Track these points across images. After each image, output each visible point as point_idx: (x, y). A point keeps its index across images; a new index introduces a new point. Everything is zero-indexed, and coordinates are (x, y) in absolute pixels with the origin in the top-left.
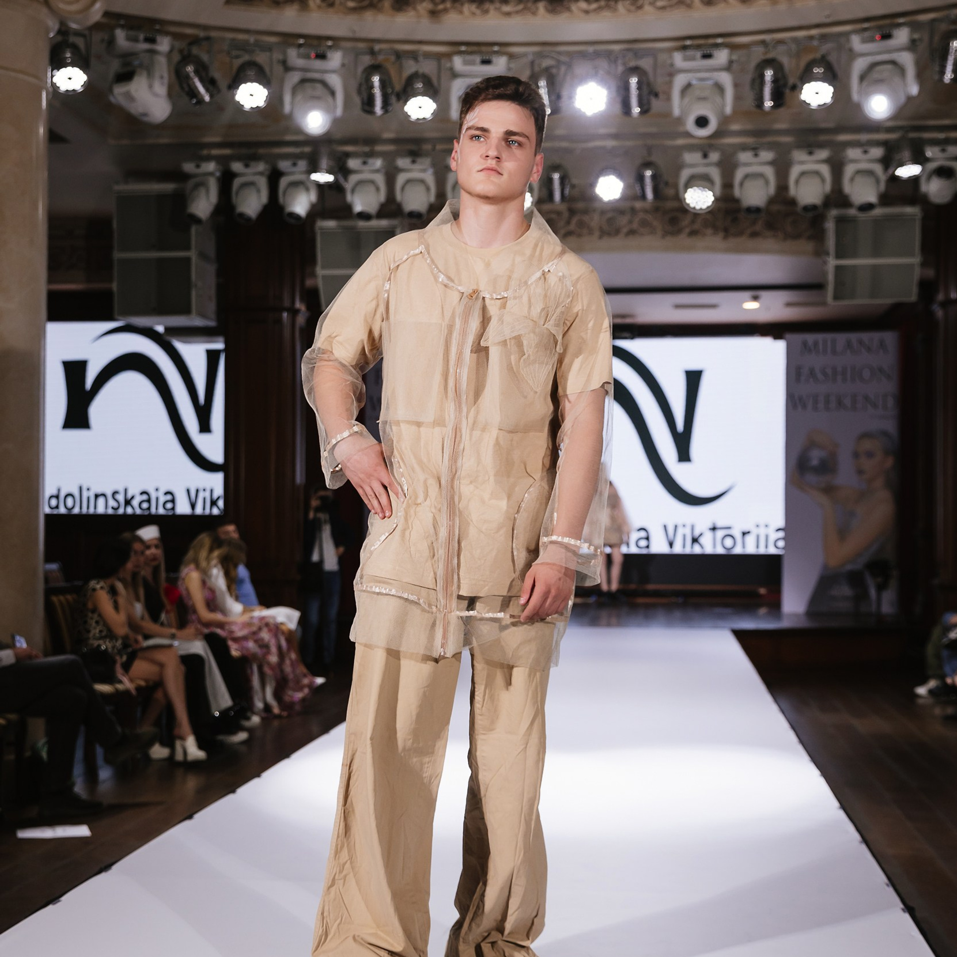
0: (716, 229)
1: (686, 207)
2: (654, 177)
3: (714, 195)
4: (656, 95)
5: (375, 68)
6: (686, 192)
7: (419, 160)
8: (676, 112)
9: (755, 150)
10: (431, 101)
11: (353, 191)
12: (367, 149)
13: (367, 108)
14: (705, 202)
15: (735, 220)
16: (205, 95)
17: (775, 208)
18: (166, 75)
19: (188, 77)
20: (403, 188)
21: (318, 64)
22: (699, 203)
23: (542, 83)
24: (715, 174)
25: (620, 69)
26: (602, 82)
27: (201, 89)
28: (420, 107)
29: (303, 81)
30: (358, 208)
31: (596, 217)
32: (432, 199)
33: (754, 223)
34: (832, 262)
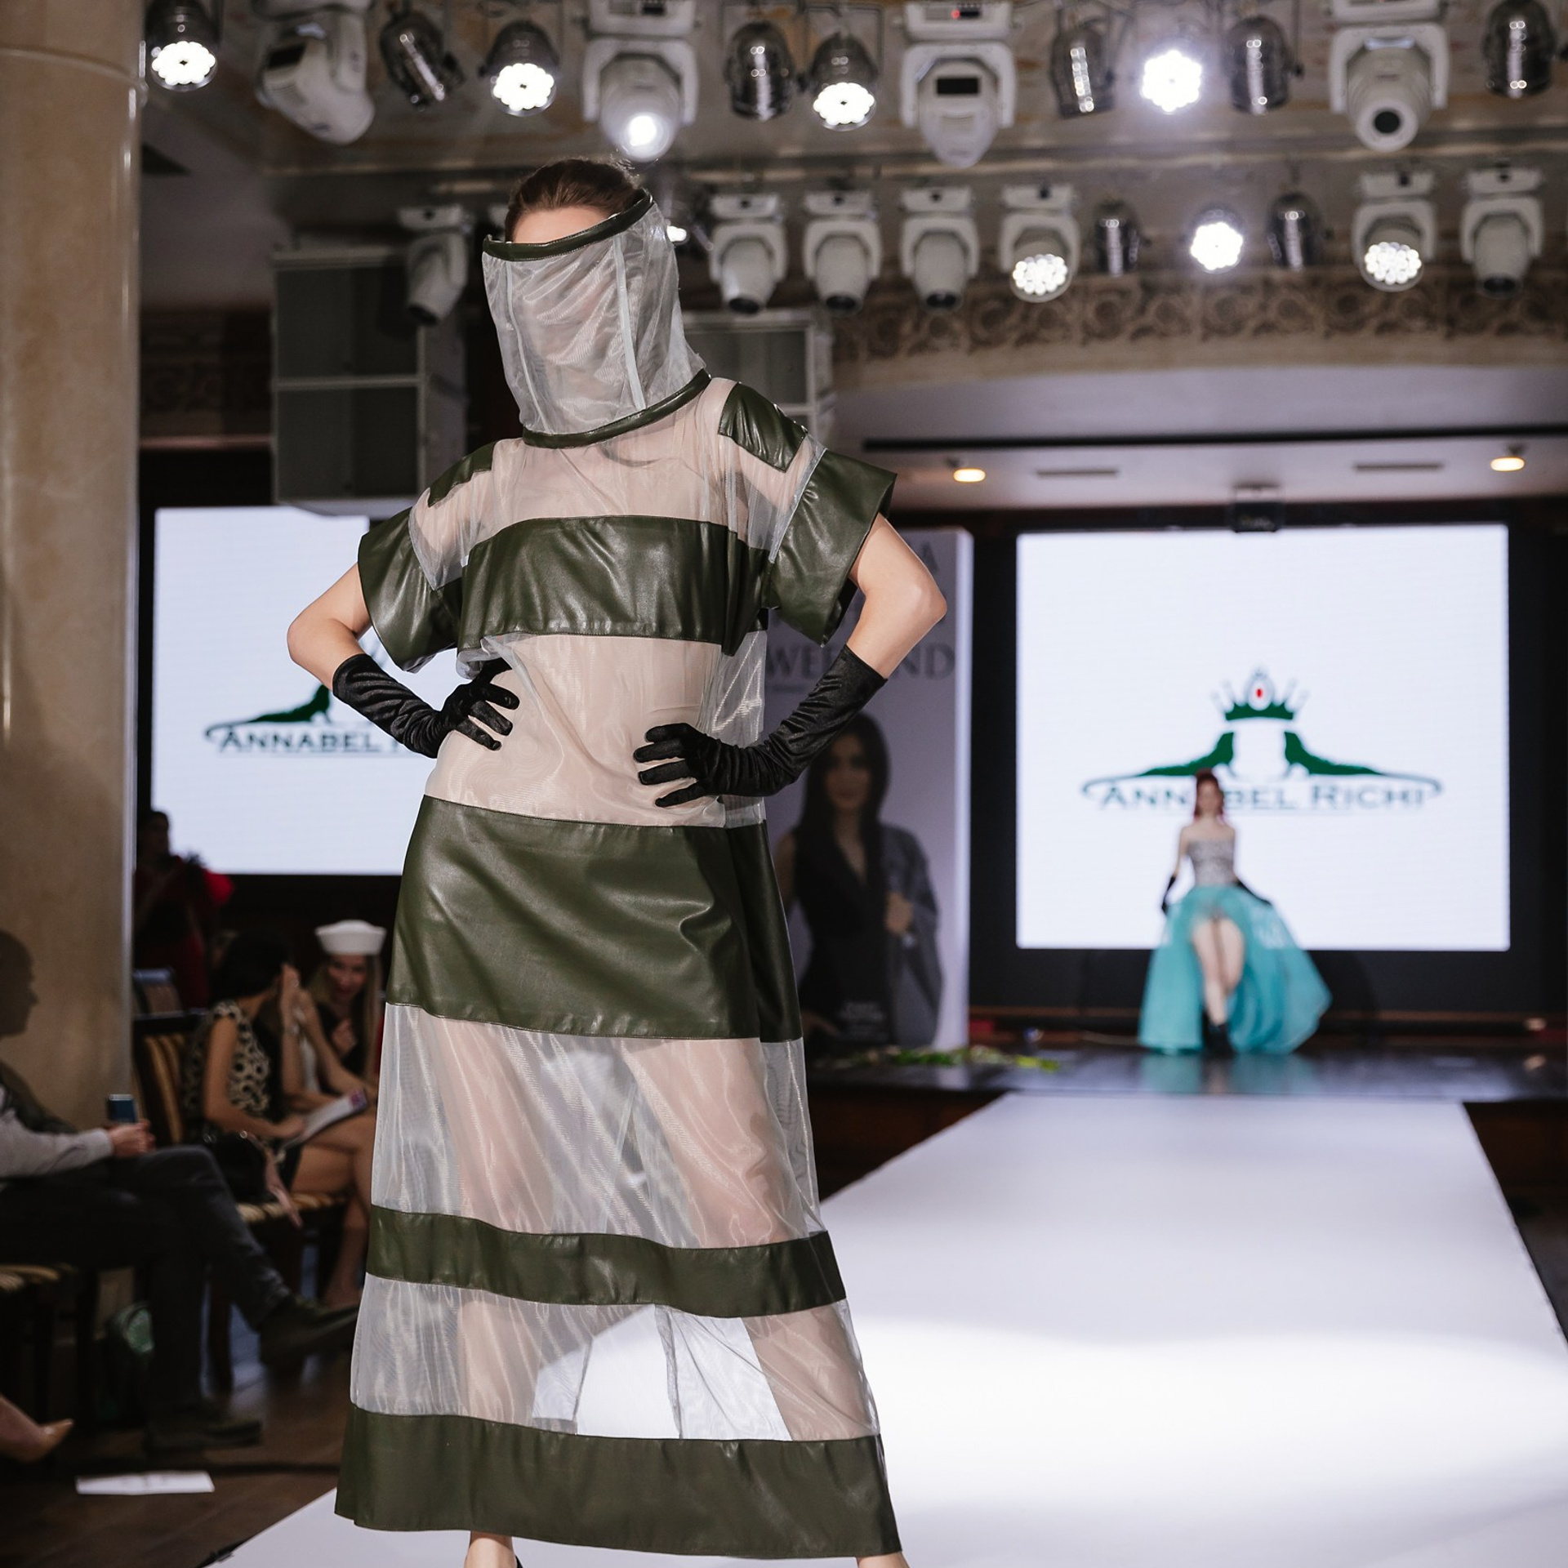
0: (1431, 319)
1: (1367, 279)
2: (1303, 223)
3: (1421, 258)
4: (1299, 71)
5: (758, 30)
6: (1366, 251)
7: (849, 197)
8: (1338, 103)
9: (1502, 168)
10: (864, 91)
11: (722, 259)
12: (749, 177)
13: (742, 106)
14: (1403, 270)
15: (1469, 301)
16: (437, 88)
17: (1547, 276)
18: (362, 52)
19: (403, 54)
20: (818, 252)
21: (648, 24)
22: (1392, 272)
23: (1078, 53)
24: (1424, 214)
25: (1229, 22)
26: (1194, 49)
27: (429, 77)
28: (843, 103)
29: (621, 57)
30: (732, 291)
31: (1196, 299)
32: (874, 270)
33: (1506, 306)
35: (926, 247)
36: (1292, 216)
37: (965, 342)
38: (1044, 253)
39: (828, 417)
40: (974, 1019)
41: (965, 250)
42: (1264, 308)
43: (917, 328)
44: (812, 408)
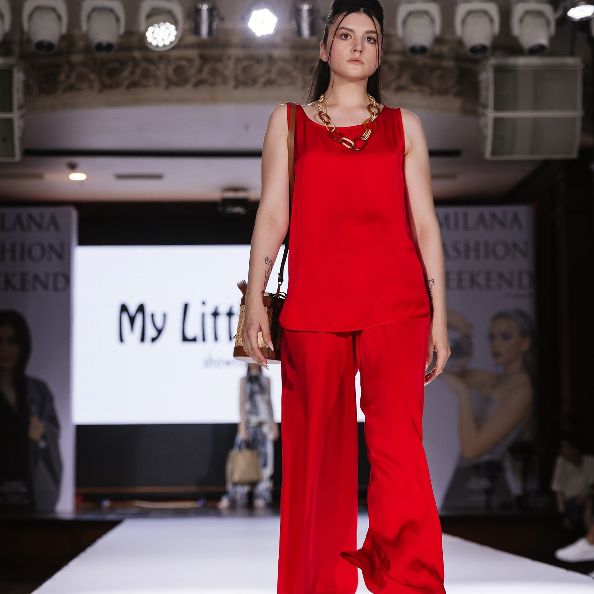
20: (31, 17)
31: (231, 64)
32: (64, 30)
33: (399, 76)
34: (491, 114)
35: (95, 16)
37: (97, 86)
38: (165, 22)
39: (21, 122)
41: (118, 19)
42: (269, 71)
43: (68, 77)
44: (15, 115)
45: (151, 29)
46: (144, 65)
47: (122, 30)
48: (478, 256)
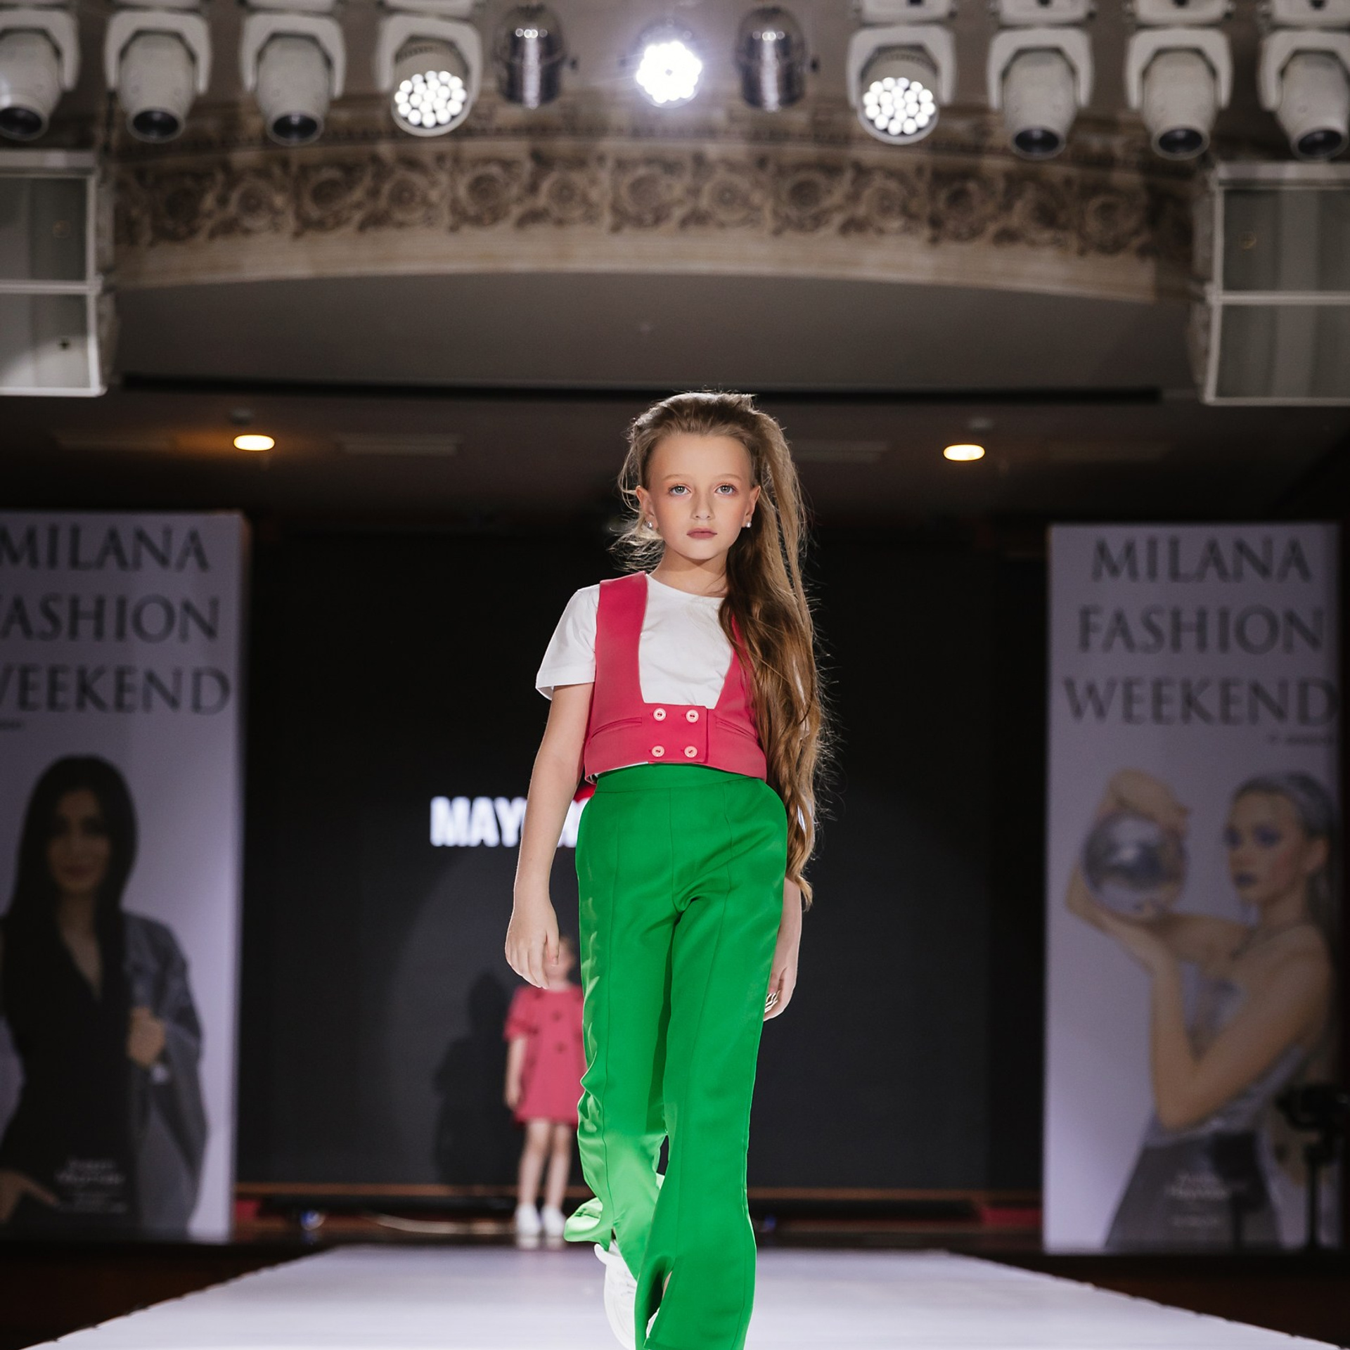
0: (909, 215)
1: (865, 126)
2: (784, 47)
3: (936, 101)
6: (864, 89)
14: (913, 118)
15: (958, 198)
20: (124, 53)
22: (897, 119)
24: (940, 44)
30: (2, 99)
31: (605, 176)
32: (200, 83)
34: (1217, 297)
35: (274, 52)
36: (770, 37)
37: (290, 222)
38: (438, 71)
39: (108, 307)
40: (239, 1198)
41: (327, 61)
42: (695, 192)
43: (223, 201)
44: (91, 287)
45: (405, 86)
46: (401, 173)
47: (338, 89)
48: (1202, 645)
